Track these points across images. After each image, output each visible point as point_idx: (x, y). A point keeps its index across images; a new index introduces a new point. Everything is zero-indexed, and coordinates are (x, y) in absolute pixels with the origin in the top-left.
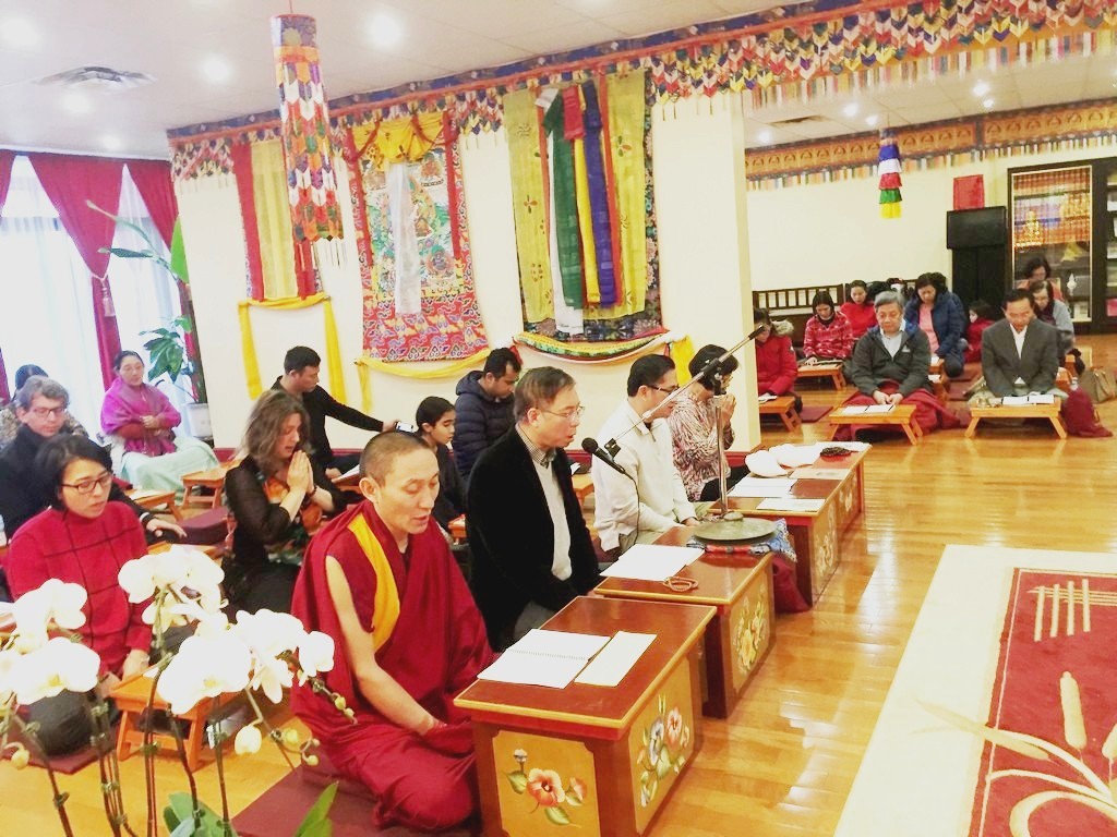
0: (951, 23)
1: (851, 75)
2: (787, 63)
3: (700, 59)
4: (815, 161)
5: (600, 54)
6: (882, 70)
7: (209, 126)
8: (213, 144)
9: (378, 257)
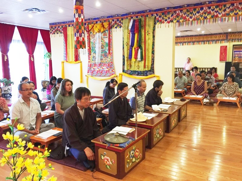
0: (225, 10)
1: (201, 20)
2: (187, 17)
3: (167, 15)
4: (189, 40)
5: (144, 13)
6: (208, 20)
7: (58, 23)
8: (59, 27)
9: (92, 53)
